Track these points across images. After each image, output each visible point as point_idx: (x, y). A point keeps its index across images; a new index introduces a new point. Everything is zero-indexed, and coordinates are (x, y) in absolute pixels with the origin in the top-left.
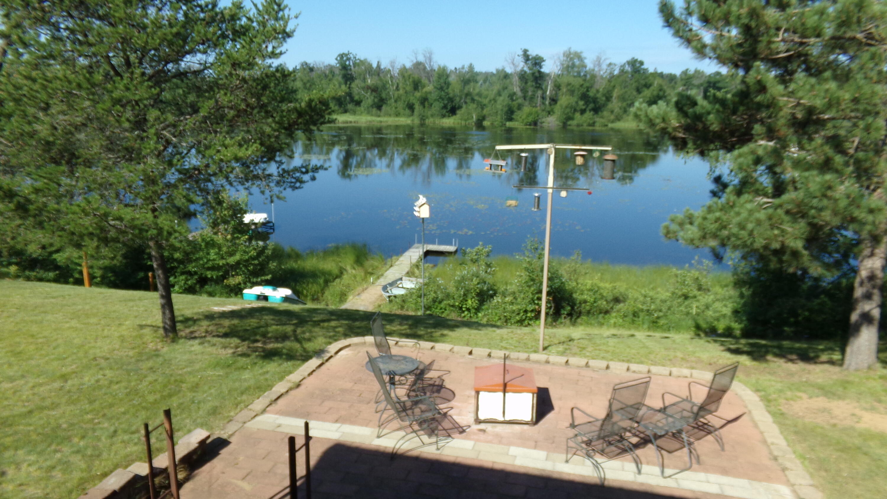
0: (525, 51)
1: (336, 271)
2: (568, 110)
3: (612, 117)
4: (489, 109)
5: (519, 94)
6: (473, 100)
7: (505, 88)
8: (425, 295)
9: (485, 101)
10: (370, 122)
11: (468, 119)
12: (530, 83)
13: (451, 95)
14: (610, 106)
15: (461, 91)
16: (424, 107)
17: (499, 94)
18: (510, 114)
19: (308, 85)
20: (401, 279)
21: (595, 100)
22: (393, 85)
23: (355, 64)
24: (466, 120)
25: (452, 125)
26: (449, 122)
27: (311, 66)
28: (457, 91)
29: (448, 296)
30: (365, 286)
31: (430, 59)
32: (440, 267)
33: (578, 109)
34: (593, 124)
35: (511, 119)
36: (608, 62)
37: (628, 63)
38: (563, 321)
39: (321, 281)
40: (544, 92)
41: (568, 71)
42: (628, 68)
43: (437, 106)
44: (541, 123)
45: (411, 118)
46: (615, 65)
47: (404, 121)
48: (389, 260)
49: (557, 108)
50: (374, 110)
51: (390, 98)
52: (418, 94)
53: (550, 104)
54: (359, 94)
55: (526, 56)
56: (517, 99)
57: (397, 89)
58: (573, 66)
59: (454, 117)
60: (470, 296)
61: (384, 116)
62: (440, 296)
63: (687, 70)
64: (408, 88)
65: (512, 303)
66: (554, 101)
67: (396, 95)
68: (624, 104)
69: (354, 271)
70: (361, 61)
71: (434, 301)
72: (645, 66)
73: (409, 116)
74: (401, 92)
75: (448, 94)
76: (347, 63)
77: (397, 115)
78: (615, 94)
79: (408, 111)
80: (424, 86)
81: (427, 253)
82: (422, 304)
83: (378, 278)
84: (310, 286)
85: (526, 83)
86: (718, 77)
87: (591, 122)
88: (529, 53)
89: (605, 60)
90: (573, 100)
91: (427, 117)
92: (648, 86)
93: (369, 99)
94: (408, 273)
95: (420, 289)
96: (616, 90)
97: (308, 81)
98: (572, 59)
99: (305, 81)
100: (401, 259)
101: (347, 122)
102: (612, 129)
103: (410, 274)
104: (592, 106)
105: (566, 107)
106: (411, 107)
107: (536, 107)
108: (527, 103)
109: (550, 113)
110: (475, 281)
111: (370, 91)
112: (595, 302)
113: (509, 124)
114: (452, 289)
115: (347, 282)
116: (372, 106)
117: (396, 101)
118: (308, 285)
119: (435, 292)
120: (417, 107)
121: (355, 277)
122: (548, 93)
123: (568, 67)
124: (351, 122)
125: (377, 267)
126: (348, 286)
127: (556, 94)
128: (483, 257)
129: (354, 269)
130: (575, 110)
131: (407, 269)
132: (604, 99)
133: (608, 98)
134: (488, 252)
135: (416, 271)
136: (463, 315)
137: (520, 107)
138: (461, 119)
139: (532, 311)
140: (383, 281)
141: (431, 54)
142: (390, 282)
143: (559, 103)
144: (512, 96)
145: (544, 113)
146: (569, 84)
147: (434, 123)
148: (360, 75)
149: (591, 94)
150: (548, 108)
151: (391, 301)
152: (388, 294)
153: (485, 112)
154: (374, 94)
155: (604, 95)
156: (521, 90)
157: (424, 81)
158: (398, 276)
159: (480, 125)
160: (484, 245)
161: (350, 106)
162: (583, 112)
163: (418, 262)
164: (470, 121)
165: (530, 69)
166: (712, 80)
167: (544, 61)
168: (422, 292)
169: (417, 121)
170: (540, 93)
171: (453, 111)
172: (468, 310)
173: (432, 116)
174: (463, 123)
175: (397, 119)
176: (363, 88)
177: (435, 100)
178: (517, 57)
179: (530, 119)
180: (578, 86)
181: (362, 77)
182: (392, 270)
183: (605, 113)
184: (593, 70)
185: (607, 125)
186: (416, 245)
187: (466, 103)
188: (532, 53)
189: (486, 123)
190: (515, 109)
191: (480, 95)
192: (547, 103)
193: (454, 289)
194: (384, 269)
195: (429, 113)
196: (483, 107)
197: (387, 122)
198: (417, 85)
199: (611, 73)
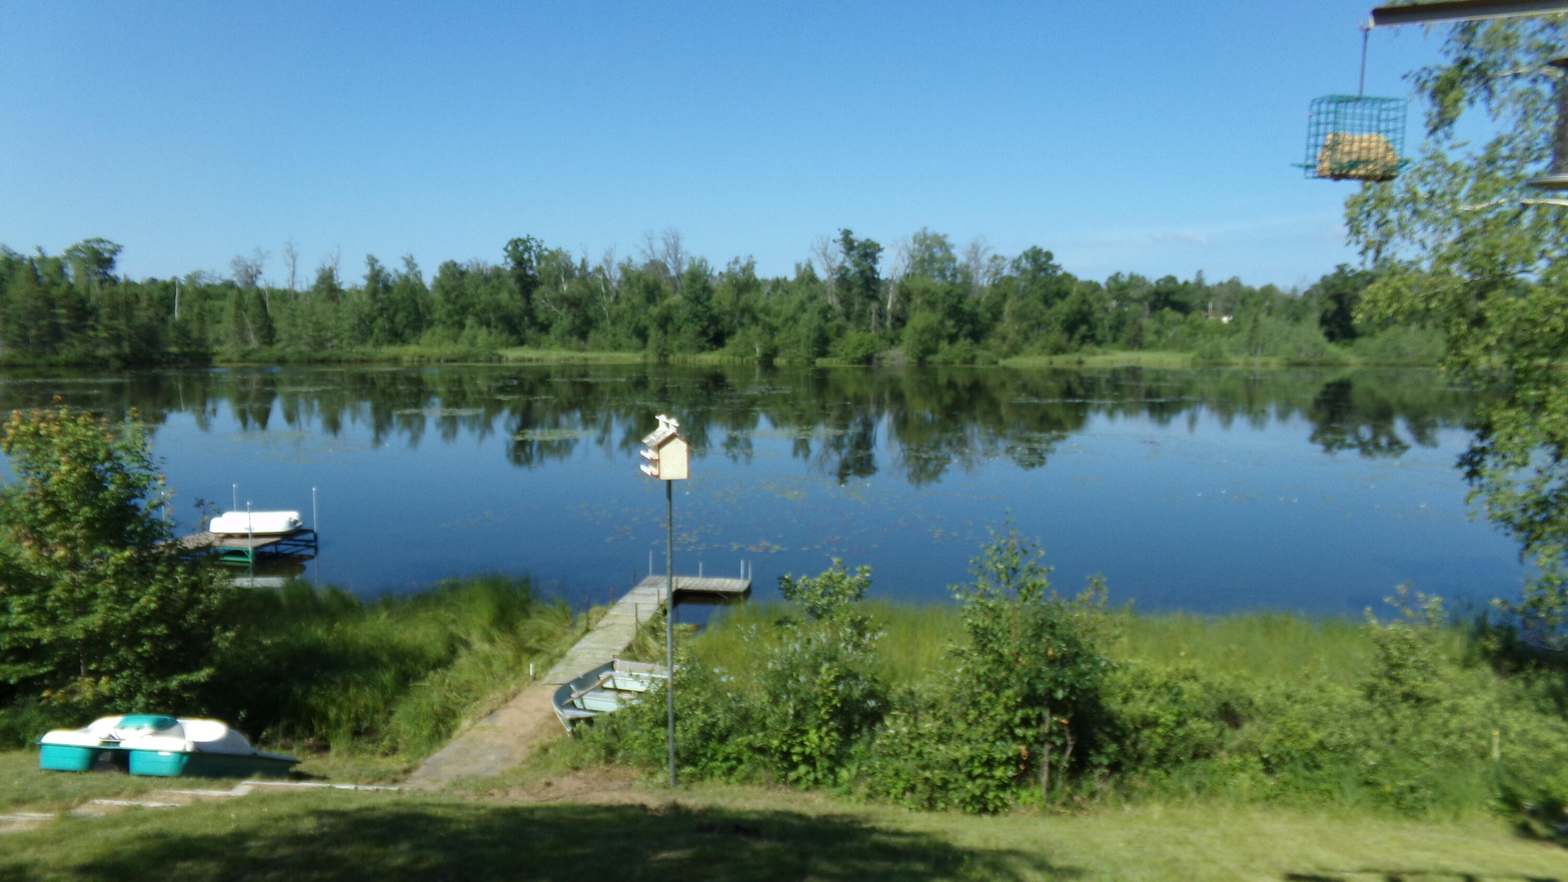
0: (847, 233)
1: (437, 649)
2: (926, 337)
3: (1005, 348)
4: (783, 334)
5: (838, 308)
6: (755, 320)
7: (813, 298)
8: (676, 718)
9: (777, 322)
10: (566, 359)
11: (747, 353)
12: (855, 290)
13: (716, 311)
14: (1000, 328)
15: (734, 303)
16: (666, 333)
17: (802, 308)
18: (822, 344)
19: (453, 295)
20: (611, 666)
21: (973, 318)
22: (608, 295)
23: (539, 258)
24: (742, 357)
25: (716, 362)
26: (710, 359)
27: (464, 268)
28: (726, 306)
29: (745, 719)
30: (513, 687)
31: (676, 248)
32: (713, 631)
33: (944, 333)
34: (973, 360)
35: (824, 354)
36: (990, 254)
37: (1026, 255)
38: (1098, 785)
39: (387, 678)
40: (883, 304)
41: (922, 267)
42: (1025, 264)
43: (689, 331)
44: (880, 359)
45: (642, 353)
46: (1004, 259)
47: (629, 357)
48: (582, 614)
49: (907, 332)
50: (575, 339)
51: (604, 318)
52: (654, 310)
53: (894, 327)
54: (546, 310)
55: (848, 242)
56: (835, 317)
57: (617, 300)
58: (932, 259)
59: (721, 351)
60: (811, 719)
61: (593, 350)
62: (724, 720)
63: (1118, 274)
64: (636, 300)
65: (942, 739)
66: (900, 321)
67: (614, 312)
68: (1025, 325)
69: (486, 647)
70: (552, 253)
71: (706, 735)
72: (1055, 261)
73: (638, 350)
74: (623, 305)
75: (709, 309)
76: (526, 256)
77: (617, 347)
78: (1007, 308)
79: (635, 341)
80: (664, 297)
81: (680, 597)
82: (669, 746)
83: (551, 663)
84: (352, 691)
85: (849, 290)
86: (1171, 285)
87: (968, 356)
88: (852, 237)
89: (986, 250)
90: (934, 318)
91: (672, 352)
92: (1062, 295)
93: (564, 319)
94: (629, 648)
95: (661, 697)
96: (1009, 302)
97: (454, 289)
98: (928, 247)
99: (448, 288)
100: (614, 611)
101: (522, 360)
102: (1005, 368)
103: (635, 652)
104: (968, 327)
105: (923, 331)
106: (642, 334)
107: (868, 331)
108: (851, 325)
109: (893, 342)
110: (826, 672)
111: (566, 305)
112: (1180, 724)
113: (820, 362)
114: (758, 698)
115: (464, 677)
116: (570, 333)
117: (613, 323)
118: (346, 689)
119: (707, 709)
120: (654, 334)
121: (488, 662)
122: (889, 306)
123: (923, 261)
124: (530, 360)
125: (551, 635)
126: (466, 689)
127: (903, 310)
128: (844, 601)
129: (491, 641)
130: (938, 337)
131: (626, 638)
132: (989, 315)
133: (997, 315)
134: (861, 586)
135: (651, 642)
136: (792, 775)
137: (840, 331)
138: (734, 355)
139: (1007, 762)
140: (562, 674)
141: (677, 239)
142: (580, 673)
143: (909, 324)
144: (825, 312)
145: (884, 342)
146: (925, 291)
147: (685, 361)
148: (549, 276)
149: (967, 306)
150: (890, 333)
151: (577, 735)
152: (570, 713)
153: (777, 341)
154: (573, 310)
155: (989, 309)
156: (841, 302)
157: (666, 287)
158: (603, 657)
159: (767, 362)
160: (848, 566)
161: (530, 333)
162: (953, 339)
163: (656, 618)
164: (750, 358)
165: (856, 265)
166: (1164, 289)
167: (880, 250)
168: (667, 708)
169: (653, 358)
170: (874, 306)
171: (718, 340)
172: (809, 760)
173: (681, 348)
174: (738, 360)
175: (616, 354)
176: (554, 301)
177: (687, 320)
178: (831, 243)
179: (860, 354)
180: (942, 294)
181: (552, 280)
182: (587, 643)
183: (992, 341)
184: (967, 266)
185: (996, 363)
186: (651, 578)
187: (742, 324)
188: (859, 236)
189: (779, 361)
190: (831, 335)
191: (766, 311)
192: (888, 324)
193: (766, 698)
194: (569, 638)
195: (676, 343)
196: (772, 330)
197: (597, 359)
198: (652, 293)
199: (997, 273)
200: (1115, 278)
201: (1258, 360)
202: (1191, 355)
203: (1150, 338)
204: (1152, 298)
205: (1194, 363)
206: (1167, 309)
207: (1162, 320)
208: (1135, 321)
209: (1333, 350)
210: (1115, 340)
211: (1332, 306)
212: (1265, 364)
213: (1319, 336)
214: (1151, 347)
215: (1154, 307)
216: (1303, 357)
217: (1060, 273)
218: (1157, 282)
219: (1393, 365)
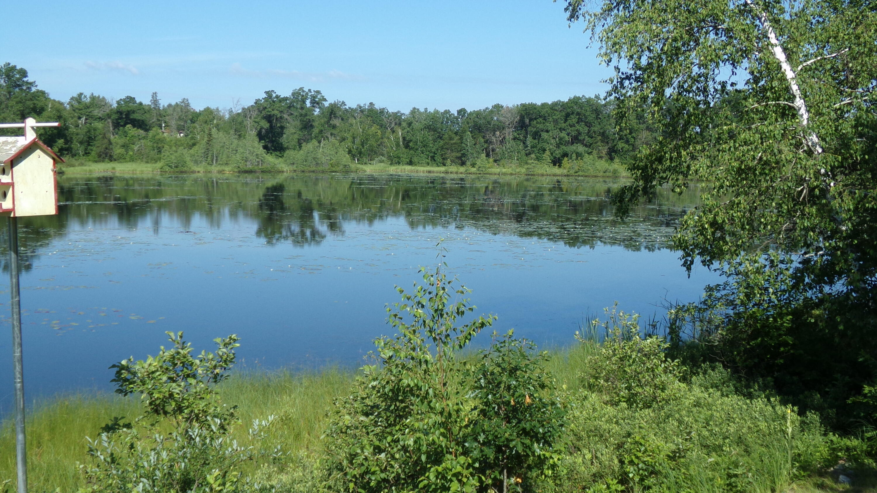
200: (79, 98)
201: (215, 169)
202: (159, 165)
203: (118, 151)
204: (115, 116)
205: (163, 172)
206: (129, 126)
207: (126, 134)
208: (104, 137)
209: (271, 159)
210: (87, 153)
211: (265, 125)
212: (220, 172)
213: (258, 147)
214: (121, 159)
215: (117, 125)
216: (249, 166)
217: (34, 89)
218: (118, 102)
219: (313, 172)
